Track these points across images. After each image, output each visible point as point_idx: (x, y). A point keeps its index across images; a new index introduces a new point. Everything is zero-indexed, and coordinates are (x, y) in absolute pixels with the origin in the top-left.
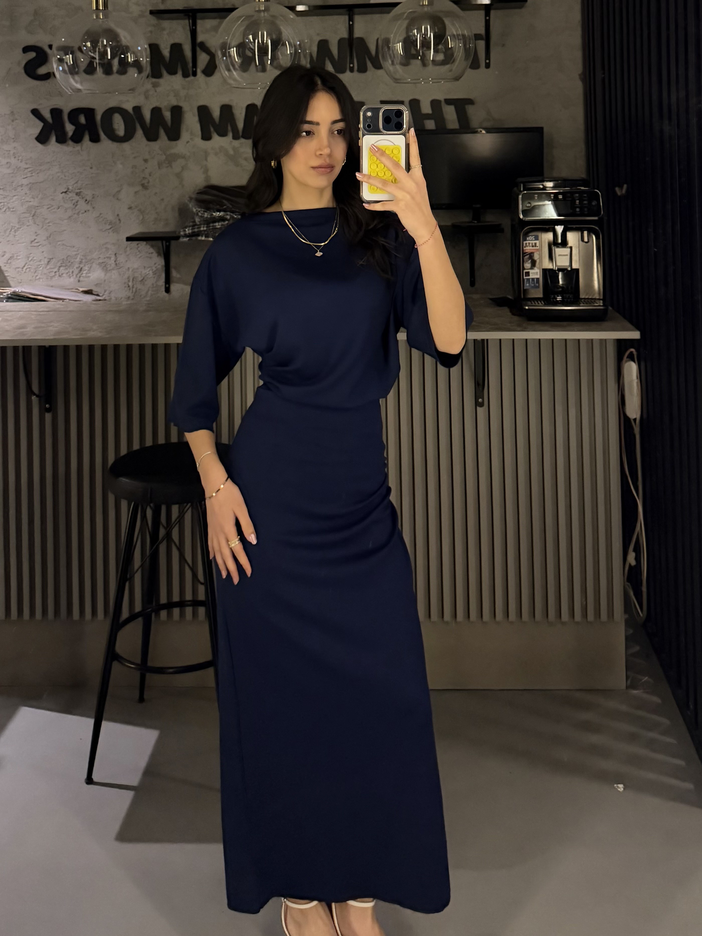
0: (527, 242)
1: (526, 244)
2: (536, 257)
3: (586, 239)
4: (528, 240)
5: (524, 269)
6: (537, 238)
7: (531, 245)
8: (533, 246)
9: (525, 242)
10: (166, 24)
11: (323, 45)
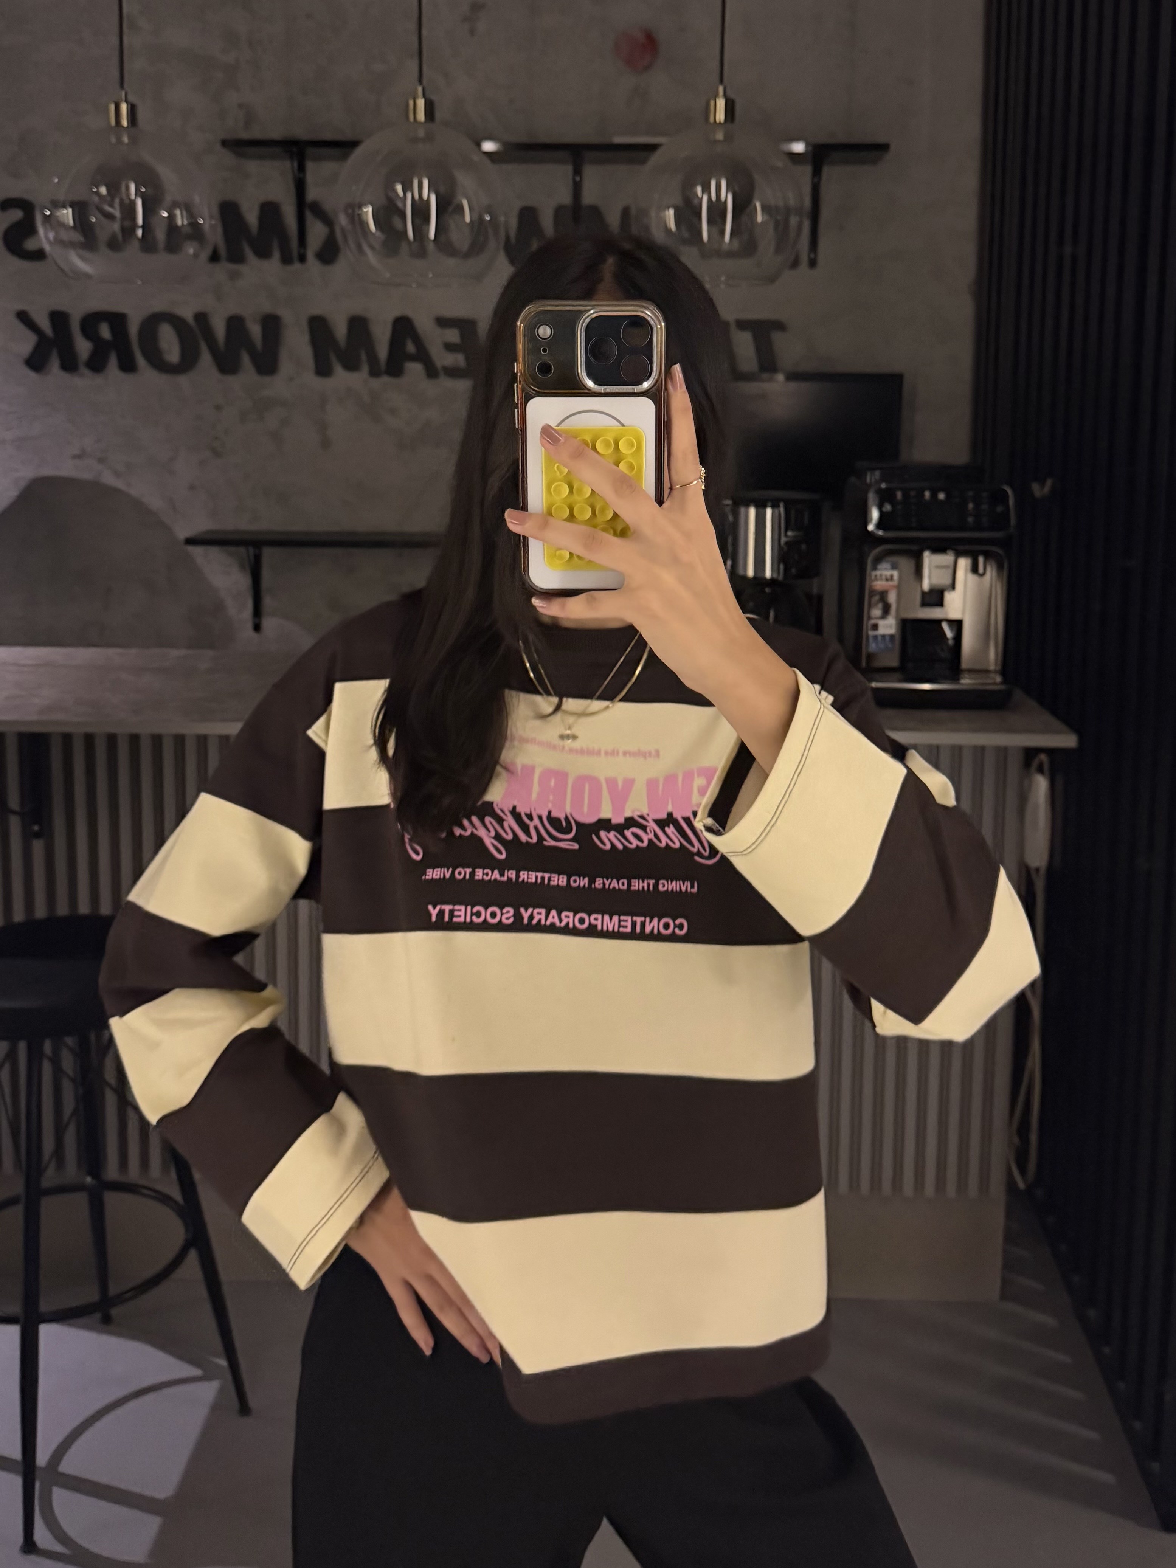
0: (878, 573)
1: (876, 576)
2: (892, 598)
3: (981, 570)
4: (880, 570)
5: (869, 618)
6: (894, 567)
7: (884, 577)
8: (887, 580)
9: (874, 573)
10: (253, 166)
11: (528, 216)
